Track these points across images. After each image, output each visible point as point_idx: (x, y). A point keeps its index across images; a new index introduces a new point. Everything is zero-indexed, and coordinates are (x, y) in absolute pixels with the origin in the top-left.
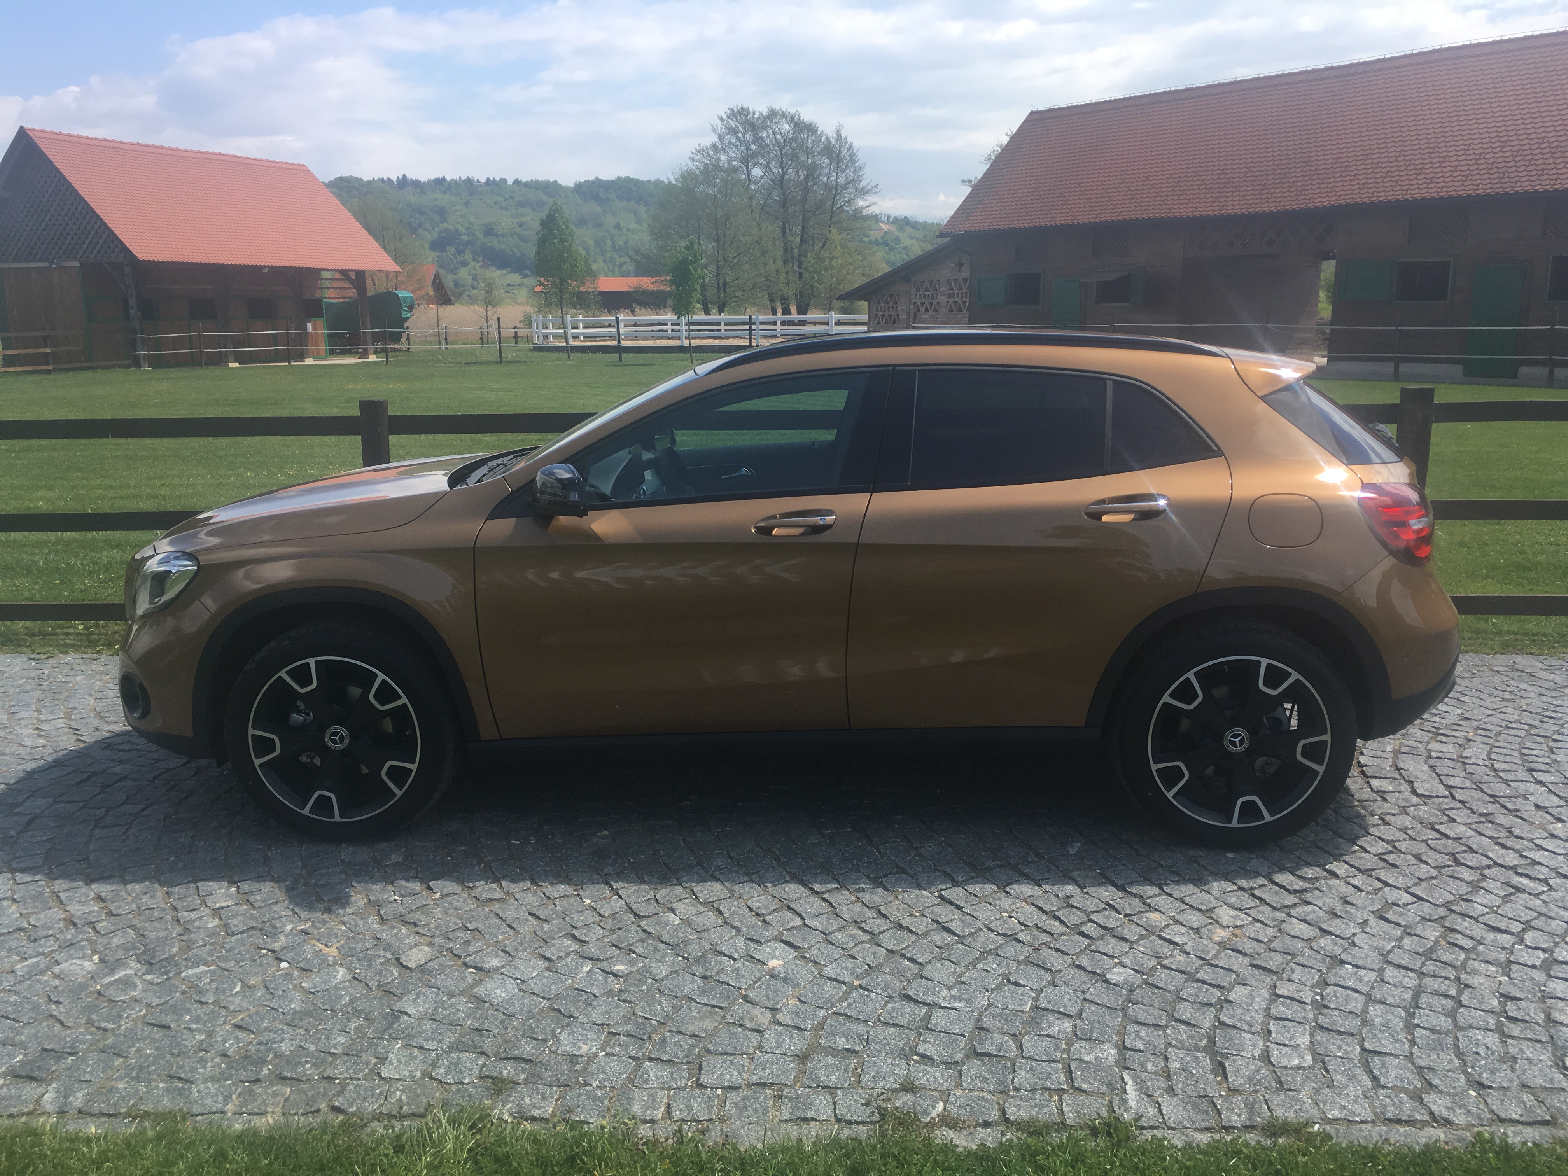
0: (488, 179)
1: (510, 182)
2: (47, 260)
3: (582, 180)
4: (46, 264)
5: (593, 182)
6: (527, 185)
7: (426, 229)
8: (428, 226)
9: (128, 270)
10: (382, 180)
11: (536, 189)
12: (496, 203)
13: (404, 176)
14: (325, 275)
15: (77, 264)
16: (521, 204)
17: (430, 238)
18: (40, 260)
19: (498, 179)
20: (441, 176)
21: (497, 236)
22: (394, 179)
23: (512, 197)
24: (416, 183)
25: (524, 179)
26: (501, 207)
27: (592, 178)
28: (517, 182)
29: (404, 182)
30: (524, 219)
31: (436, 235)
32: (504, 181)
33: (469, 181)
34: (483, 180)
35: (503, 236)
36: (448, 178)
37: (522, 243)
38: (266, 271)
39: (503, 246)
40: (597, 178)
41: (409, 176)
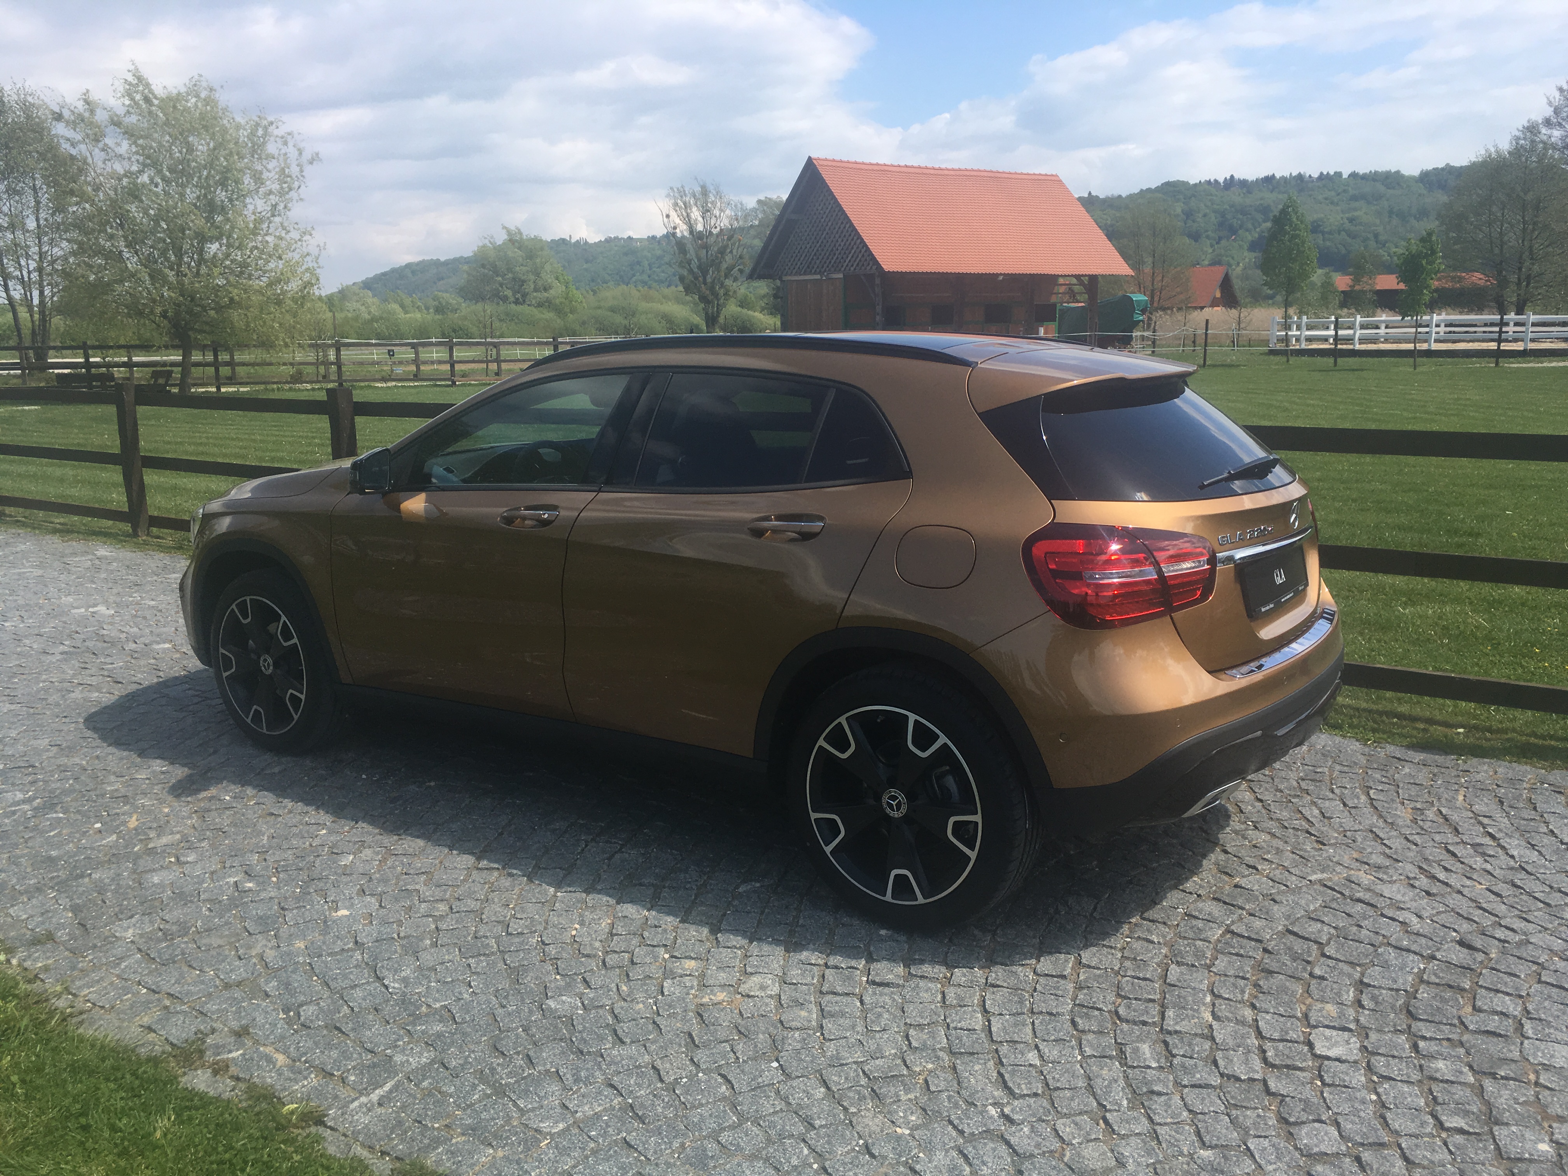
0: (1322, 173)
1: (1345, 176)
2: (820, 273)
3: (1430, 168)
4: (818, 277)
5: (1443, 169)
6: (1364, 177)
7: (1247, 230)
8: (1250, 226)
9: (878, 281)
10: (1209, 182)
11: (1374, 180)
12: (1326, 199)
13: (1232, 176)
14: (1061, 281)
15: (841, 276)
16: (1354, 198)
17: (1250, 238)
18: (815, 273)
19: (1332, 173)
20: (1271, 174)
21: (1323, 233)
22: (1221, 180)
23: (1345, 191)
24: (1243, 183)
25: (1362, 170)
26: (1332, 203)
27: (1441, 165)
28: (1354, 175)
29: (1231, 182)
30: (1356, 214)
31: (1257, 235)
32: (1338, 174)
33: (1300, 177)
34: (1316, 175)
35: (1330, 233)
36: (1278, 176)
37: (1349, 240)
38: (1001, 278)
39: (1328, 244)
40: (1448, 165)
41: (1236, 177)
